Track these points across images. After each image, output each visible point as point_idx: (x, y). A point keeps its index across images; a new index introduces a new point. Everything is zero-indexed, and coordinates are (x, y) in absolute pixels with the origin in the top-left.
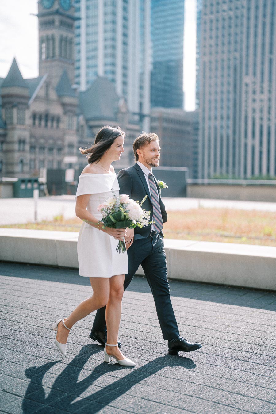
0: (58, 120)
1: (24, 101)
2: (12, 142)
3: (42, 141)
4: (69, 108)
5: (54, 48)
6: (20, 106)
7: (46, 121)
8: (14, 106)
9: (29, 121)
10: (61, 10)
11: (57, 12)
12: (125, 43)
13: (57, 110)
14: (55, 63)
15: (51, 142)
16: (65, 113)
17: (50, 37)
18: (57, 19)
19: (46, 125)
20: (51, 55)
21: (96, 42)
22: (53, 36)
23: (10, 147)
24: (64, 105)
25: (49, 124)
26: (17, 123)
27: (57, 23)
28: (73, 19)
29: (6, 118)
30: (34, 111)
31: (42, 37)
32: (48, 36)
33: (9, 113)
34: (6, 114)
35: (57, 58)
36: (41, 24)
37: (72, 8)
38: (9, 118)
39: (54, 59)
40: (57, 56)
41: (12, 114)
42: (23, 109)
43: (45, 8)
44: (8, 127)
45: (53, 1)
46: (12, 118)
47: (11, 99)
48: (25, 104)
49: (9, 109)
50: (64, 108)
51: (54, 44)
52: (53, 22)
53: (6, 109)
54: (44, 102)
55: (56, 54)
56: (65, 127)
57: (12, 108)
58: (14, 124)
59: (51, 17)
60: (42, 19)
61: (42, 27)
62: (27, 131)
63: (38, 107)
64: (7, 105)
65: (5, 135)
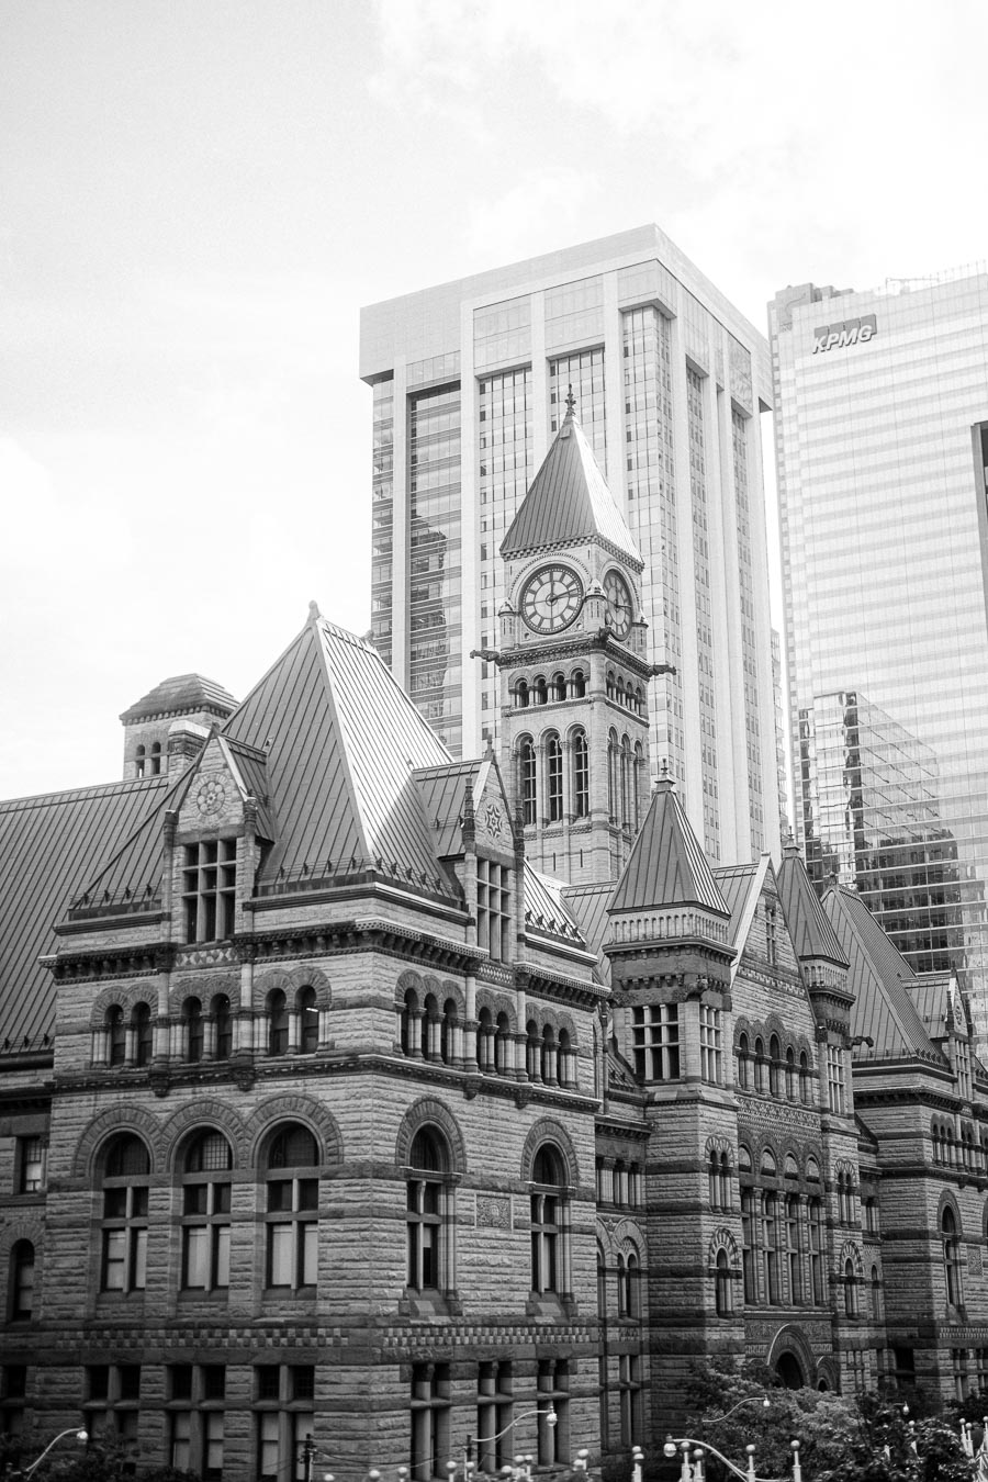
0: (805, 1066)
1: (717, 970)
2: (689, 1168)
3: (768, 1162)
4: (824, 1007)
5: (581, 781)
6: (710, 997)
7: (772, 1069)
8: (695, 995)
9: (730, 1068)
11: (598, 644)
13: (799, 1023)
14: (583, 841)
16: (820, 1037)
17: (565, 737)
18: (595, 665)
19: (774, 1090)
20: (568, 806)
22: (578, 730)
23: (673, 1187)
24: (816, 995)
25: (782, 1079)
26: (703, 1078)
27: (597, 683)
28: (647, 672)
29: (640, 1054)
30: (742, 1018)
31: (526, 737)
32: (552, 734)
33: (656, 1032)
34: (639, 1034)
35: (594, 818)
36: (522, 691)
37: (637, 629)
38: (657, 1052)
39: (582, 822)
40: (599, 811)
41: (673, 1031)
42: (717, 1012)
43: (537, 630)
44: (660, 1093)
45: (574, 602)
46: (674, 1051)
47: (668, 964)
48: (721, 987)
49: (656, 1011)
50: (818, 1015)
51: (581, 761)
52: (580, 681)
53: (639, 1012)
54: (764, 984)
55: (593, 805)
56: (822, 1100)
57: (673, 1010)
58: (689, 1080)
59: (567, 665)
60: (529, 672)
61: (525, 702)
62: (732, 1116)
63: (750, 1002)
64: (644, 996)
65: (640, 1135)
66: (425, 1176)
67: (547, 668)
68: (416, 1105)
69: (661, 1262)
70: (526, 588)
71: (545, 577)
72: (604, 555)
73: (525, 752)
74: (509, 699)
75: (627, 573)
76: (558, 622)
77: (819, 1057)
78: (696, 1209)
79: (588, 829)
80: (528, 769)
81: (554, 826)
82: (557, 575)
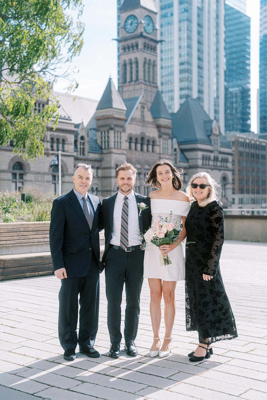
0: (154, 143)
1: (120, 123)
2: (110, 168)
4: (163, 130)
5: (137, 72)
6: (117, 129)
7: (142, 145)
8: (112, 129)
9: (125, 145)
10: (144, 34)
11: (141, 36)
12: (200, 67)
13: (152, 133)
14: (138, 87)
15: (147, 167)
16: (160, 137)
17: (133, 60)
18: (141, 41)
19: (142, 149)
20: (134, 78)
21: (172, 66)
22: (136, 59)
23: (106, 173)
24: (158, 127)
25: (145, 147)
26: (115, 148)
27: (141, 46)
28: (156, 42)
29: (102, 142)
30: (130, 134)
31: (125, 61)
32: (131, 60)
33: (105, 137)
34: (102, 138)
35: (140, 81)
36: (124, 49)
37: (155, 31)
38: (105, 142)
39: (137, 82)
40: (141, 79)
41: (108, 137)
42: (121, 133)
43: (128, 32)
44: (104, 151)
45: (136, 25)
46: (108, 142)
47: (107, 122)
48: (122, 127)
49: (105, 132)
50: (159, 131)
51: (137, 67)
52: (137, 46)
53: (102, 133)
54: (139, 125)
55: (140, 77)
56: (160, 151)
57: (108, 132)
58: (111, 148)
59: (134, 41)
60: (125, 43)
61: (125, 51)
62: (124, 156)
63: (133, 129)
64: (103, 129)
65: (100, 161)
66: (18, 172)
67: (129, 42)
68: (14, 157)
69: (104, 189)
70: (126, 22)
71: (130, 18)
72: (144, 11)
73: (125, 65)
74: (121, 51)
75: (152, 15)
76: (133, 30)
77: (160, 142)
78: (111, 177)
79: (138, 84)
80: (126, 69)
81: (131, 83)
82: (133, 17)
